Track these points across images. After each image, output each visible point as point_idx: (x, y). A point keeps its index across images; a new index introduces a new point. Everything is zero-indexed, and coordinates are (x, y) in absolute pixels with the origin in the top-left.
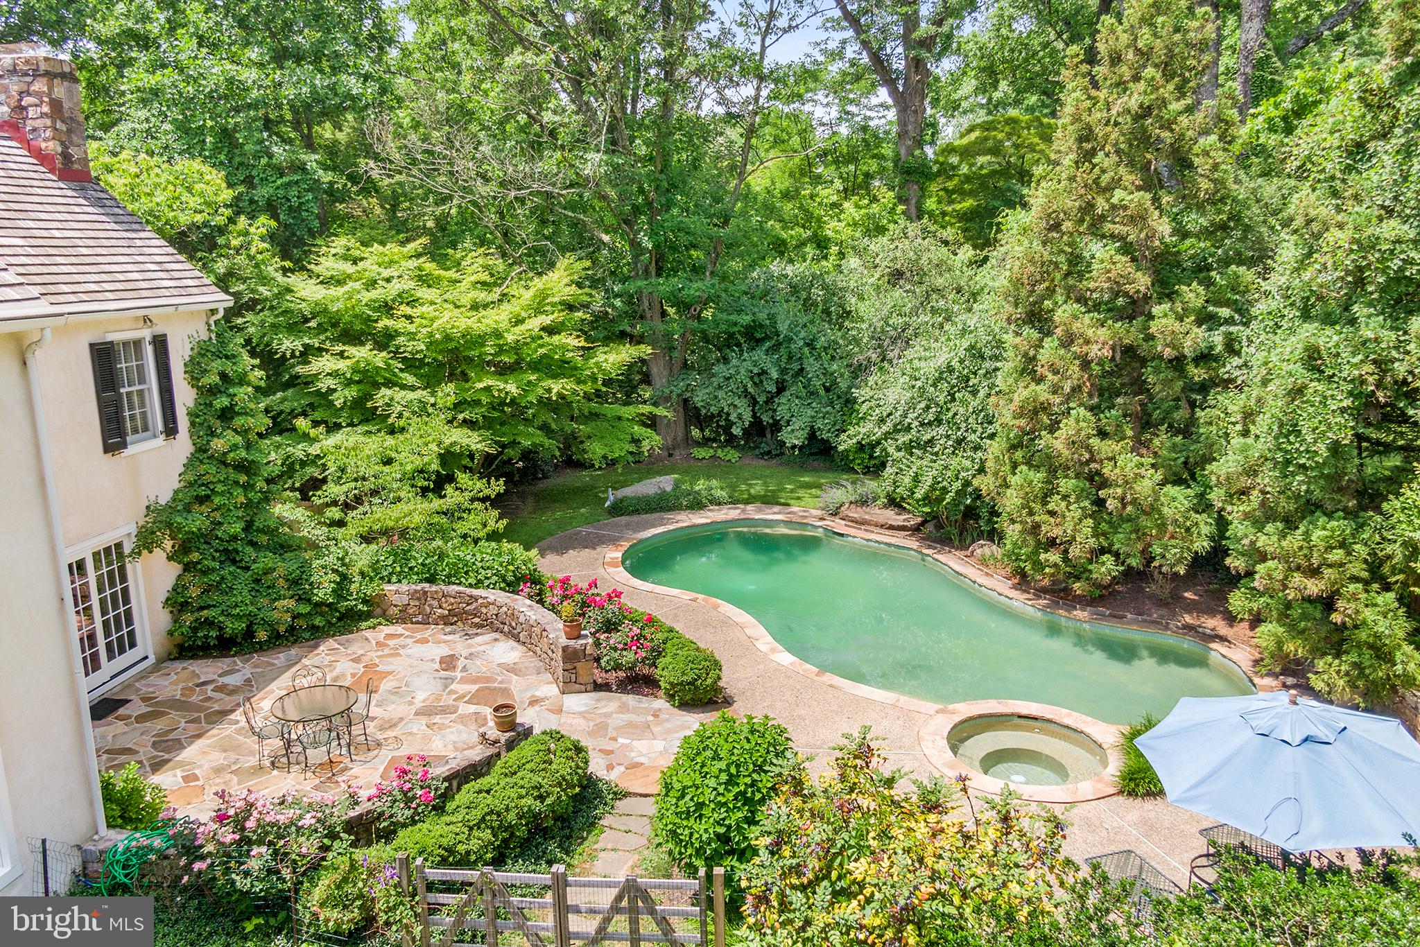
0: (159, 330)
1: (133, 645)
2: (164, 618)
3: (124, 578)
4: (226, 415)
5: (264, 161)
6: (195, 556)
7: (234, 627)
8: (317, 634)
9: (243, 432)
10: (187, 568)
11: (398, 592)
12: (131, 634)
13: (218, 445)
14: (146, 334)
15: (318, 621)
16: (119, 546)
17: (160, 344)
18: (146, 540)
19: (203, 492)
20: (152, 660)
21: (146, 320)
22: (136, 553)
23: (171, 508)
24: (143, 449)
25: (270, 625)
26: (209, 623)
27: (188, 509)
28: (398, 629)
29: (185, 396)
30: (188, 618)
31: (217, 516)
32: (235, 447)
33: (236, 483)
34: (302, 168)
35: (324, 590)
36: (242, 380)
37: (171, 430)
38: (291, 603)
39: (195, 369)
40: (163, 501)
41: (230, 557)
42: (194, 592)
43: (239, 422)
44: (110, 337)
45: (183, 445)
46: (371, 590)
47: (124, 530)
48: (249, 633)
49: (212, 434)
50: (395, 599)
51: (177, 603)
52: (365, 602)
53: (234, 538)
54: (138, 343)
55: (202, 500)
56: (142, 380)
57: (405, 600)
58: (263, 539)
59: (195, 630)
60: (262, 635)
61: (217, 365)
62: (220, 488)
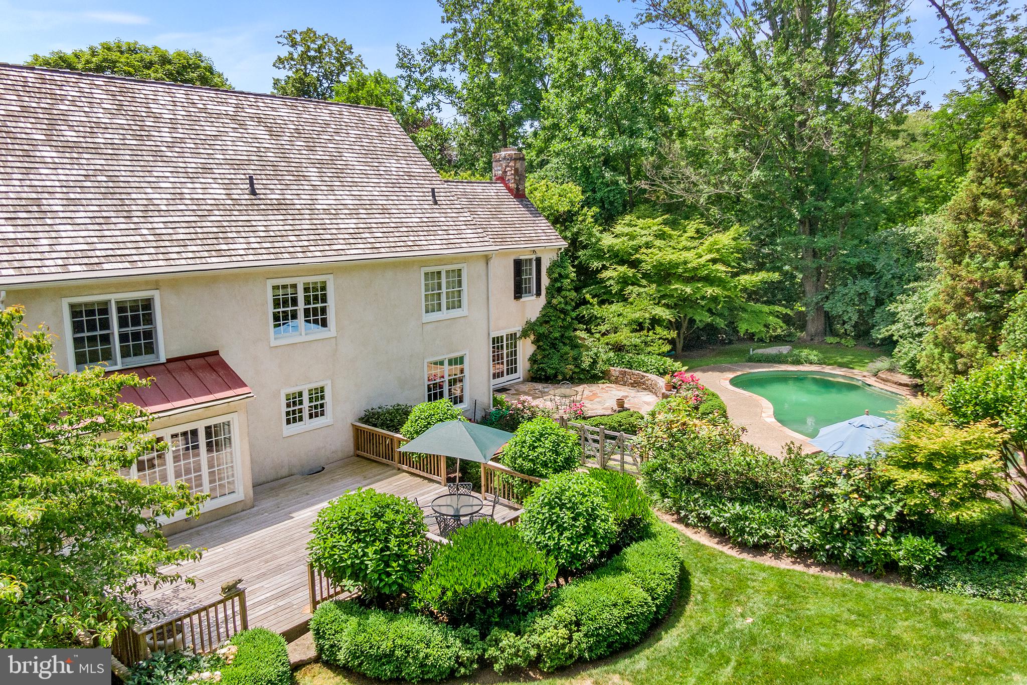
0: (539, 255)
1: (516, 372)
2: (528, 365)
3: (515, 347)
4: (559, 290)
5: (600, 181)
6: (541, 343)
7: (550, 372)
8: (581, 381)
9: (565, 297)
10: (539, 347)
11: (615, 371)
12: (516, 367)
13: (555, 301)
14: (534, 257)
15: (582, 376)
16: (515, 334)
17: (538, 261)
18: (525, 334)
19: (547, 319)
20: (521, 379)
21: (534, 252)
22: (520, 338)
23: (534, 324)
24: (527, 299)
25: (564, 374)
26: (543, 369)
27: (541, 325)
28: (613, 385)
29: (545, 281)
30: (536, 367)
31: (551, 329)
32: (560, 303)
33: (559, 317)
34: (617, 183)
35: (586, 364)
36: (567, 277)
37: (538, 294)
38: (573, 367)
39: (550, 271)
40: (532, 321)
41: (553, 346)
42: (539, 357)
43: (564, 293)
44: (521, 257)
45: (543, 300)
46: (605, 368)
47: (517, 328)
48: (556, 376)
49: (553, 297)
50: (613, 373)
51: (533, 360)
52: (602, 372)
53: (556, 339)
54: (531, 260)
55: (547, 322)
56: (530, 274)
57: (617, 374)
58: (567, 341)
59: (537, 371)
60: (560, 378)
61: (558, 270)
62: (553, 318)
